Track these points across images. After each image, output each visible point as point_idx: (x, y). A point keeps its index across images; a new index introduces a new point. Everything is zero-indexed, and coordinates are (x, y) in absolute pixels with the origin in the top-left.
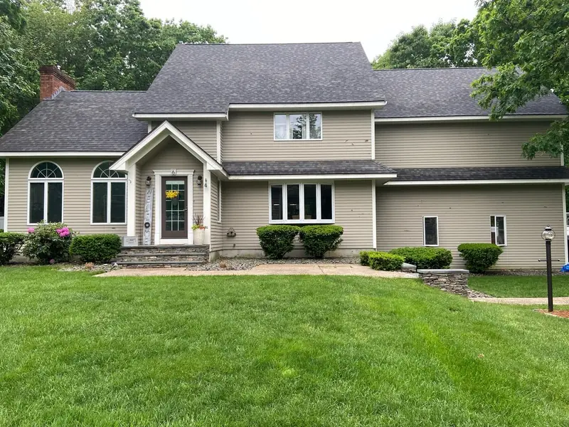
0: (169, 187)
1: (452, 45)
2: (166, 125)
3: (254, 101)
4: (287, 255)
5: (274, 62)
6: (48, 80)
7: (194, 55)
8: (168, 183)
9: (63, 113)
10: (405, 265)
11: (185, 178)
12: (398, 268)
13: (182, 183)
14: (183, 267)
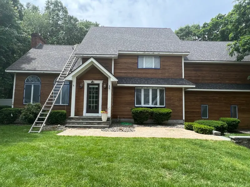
0: (91, 88)
1: (201, 32)
2: (92, 59)
3: (129, 50)
4: (145, 122)
5: (135, 34)
6: (35, 39)
7: (99, 31)
8: (90, 86)
9: (41, 54)
10: (214, 132)
11: (98, 85)
12: (210, 133)
13: (97, 86)
14: (100, 128)
